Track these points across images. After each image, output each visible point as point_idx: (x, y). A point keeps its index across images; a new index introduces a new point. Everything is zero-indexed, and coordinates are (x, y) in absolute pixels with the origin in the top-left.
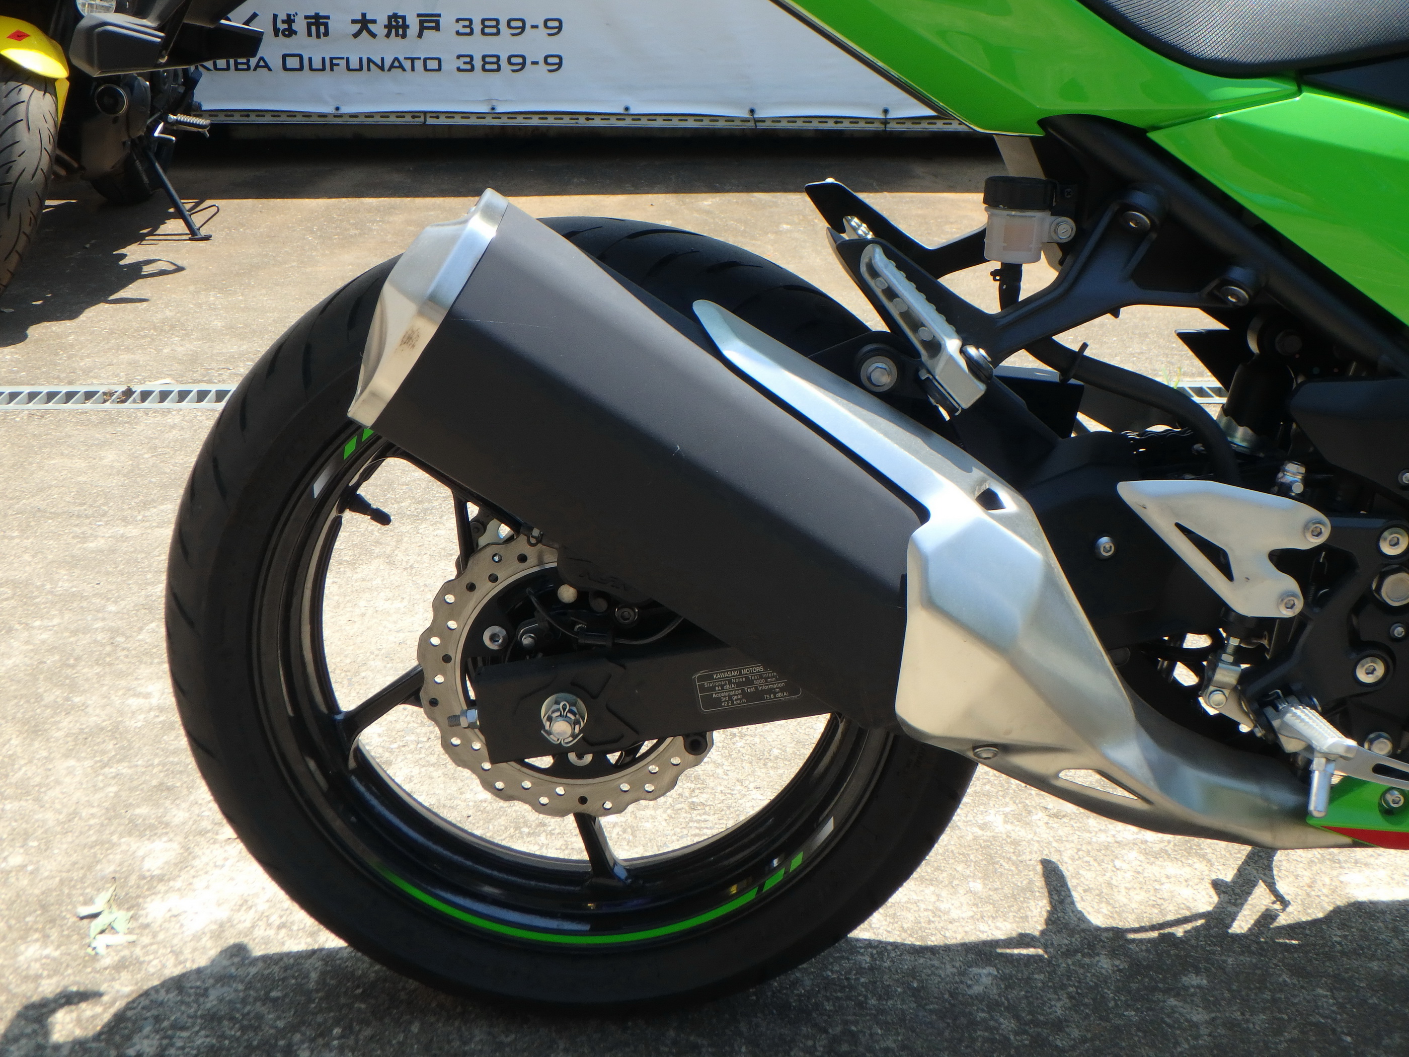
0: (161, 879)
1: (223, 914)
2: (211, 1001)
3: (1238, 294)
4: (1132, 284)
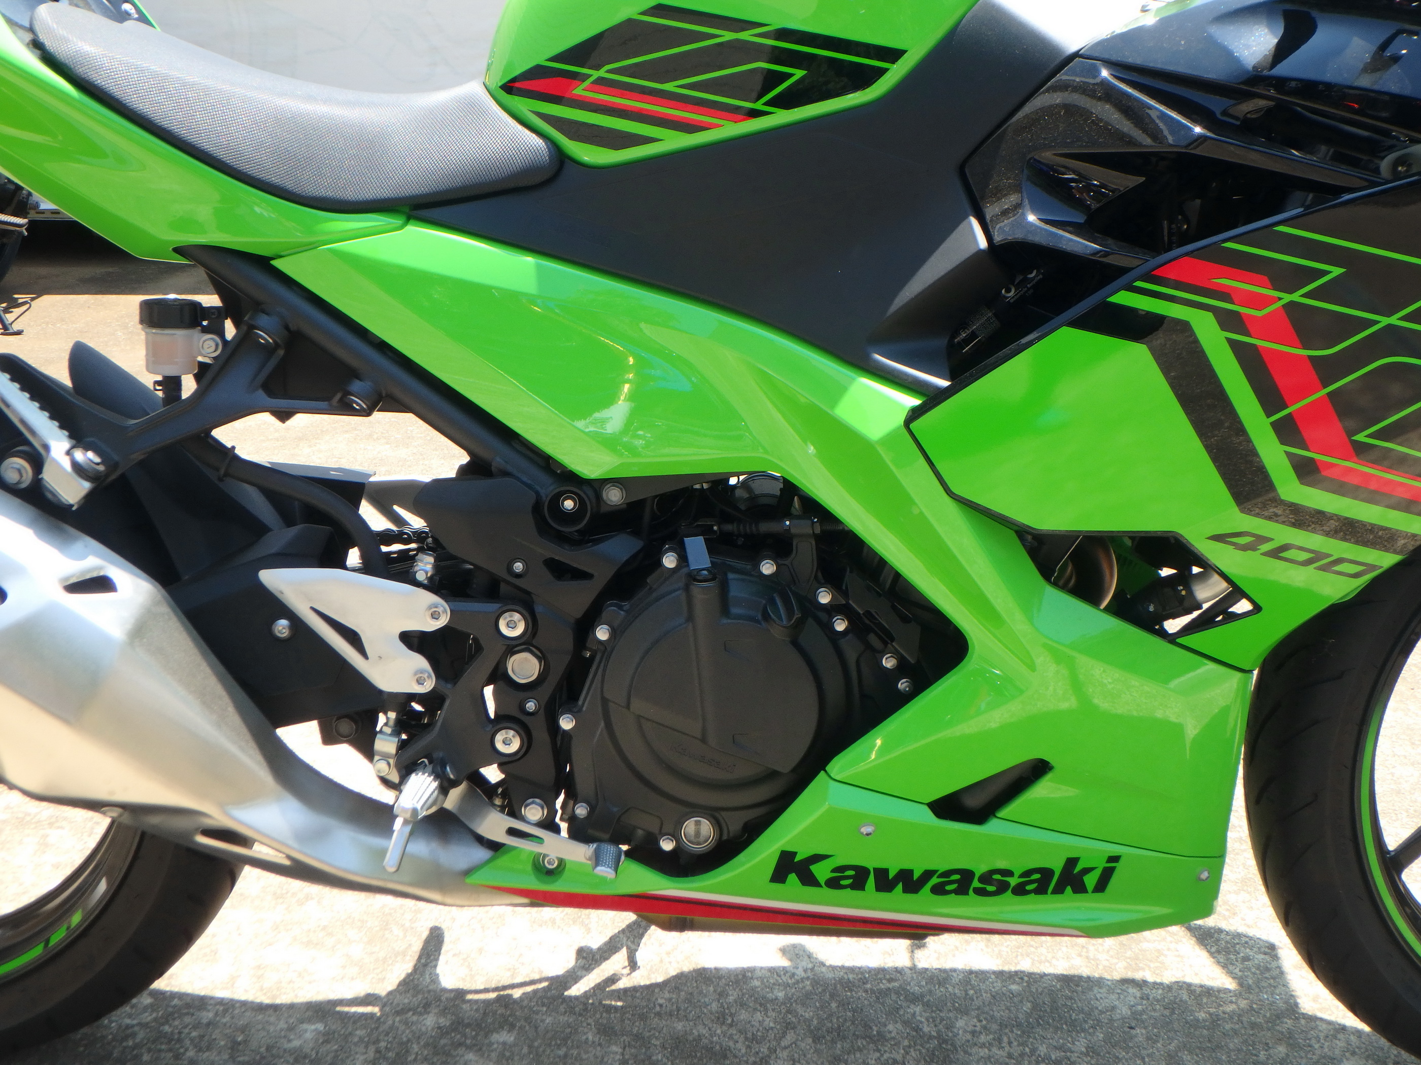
3: (358, 403)
4: (261, 394)
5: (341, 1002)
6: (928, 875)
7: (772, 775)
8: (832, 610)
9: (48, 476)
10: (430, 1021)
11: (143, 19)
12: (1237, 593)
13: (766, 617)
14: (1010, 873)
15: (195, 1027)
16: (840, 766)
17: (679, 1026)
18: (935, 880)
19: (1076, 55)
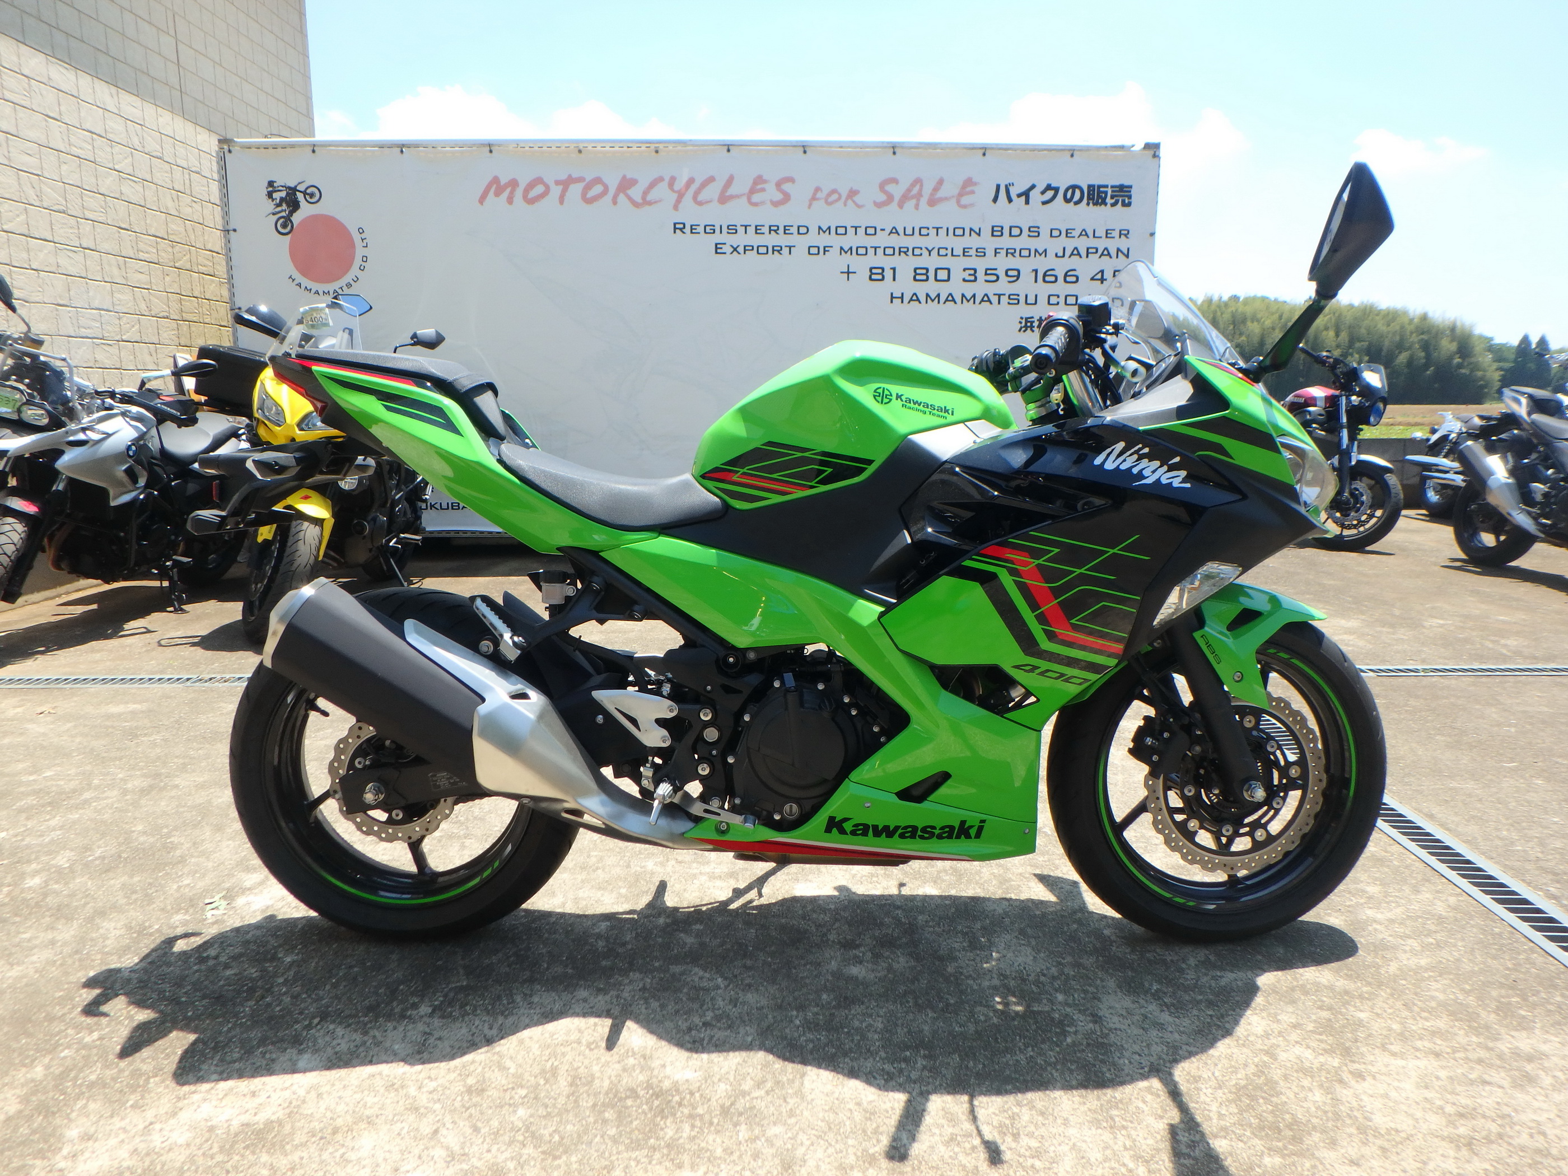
0: (249, 889)
1: (270, 903)
2: (249, 936)
3: (637, 615)
4: (594, 611)
5: (618, 913)
6: (897, 828)
7: (825, 781)
8: (850, 705)
9: (502, 648)
10: (661, 921)
11: (534, 446)
12: (1028, 694)
13: (820, 708)
14: (934, 828)
15: (548, 924)
16: (854, 775)
17: (783, 921)
18: (900, 831)
19: (946, 461)
